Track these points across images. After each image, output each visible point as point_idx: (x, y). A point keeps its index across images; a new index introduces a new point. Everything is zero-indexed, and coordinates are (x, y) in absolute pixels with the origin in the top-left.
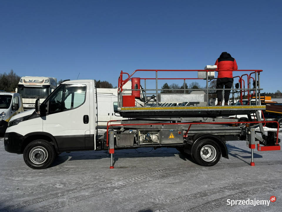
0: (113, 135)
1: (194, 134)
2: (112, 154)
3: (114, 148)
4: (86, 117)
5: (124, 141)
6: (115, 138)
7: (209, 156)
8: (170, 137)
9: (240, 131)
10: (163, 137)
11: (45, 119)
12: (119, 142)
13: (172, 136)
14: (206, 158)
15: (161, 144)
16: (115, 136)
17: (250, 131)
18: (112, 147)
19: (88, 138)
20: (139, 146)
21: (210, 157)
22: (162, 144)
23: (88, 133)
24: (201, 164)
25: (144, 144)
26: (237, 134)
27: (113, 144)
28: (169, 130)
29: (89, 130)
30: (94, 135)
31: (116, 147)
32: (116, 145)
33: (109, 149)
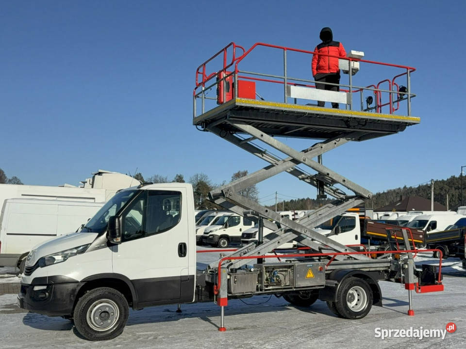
0: (224, 277)
1: (331, 271)
2: (223, 307)
3: (226, 297)
4: (183, 246)
5: (242, 284)
6: (229, 280)
7: (355, 304)
8: (308, 276)
9: (389, 265)
10: (298, 276)
11: (116, 251)
12: (234, 287)
13: (310, 275)
14: (351, 306)
15: (295, 288)
16: (228, 277)
17: (407, 264)
18: (224, 294)
19: (185, 281)
20: (263, 292)
21: (356, 304)
22: (297, 286)
23: (185, 273)
24: (349, 317)
25: (271, 288)
26: (385, 269)
27: (226, 290)
28: (307, 265)
29: (187, 267)
30: (194, 276)
31: (229, 295)
32: (229, 292)
33: (220, 298)
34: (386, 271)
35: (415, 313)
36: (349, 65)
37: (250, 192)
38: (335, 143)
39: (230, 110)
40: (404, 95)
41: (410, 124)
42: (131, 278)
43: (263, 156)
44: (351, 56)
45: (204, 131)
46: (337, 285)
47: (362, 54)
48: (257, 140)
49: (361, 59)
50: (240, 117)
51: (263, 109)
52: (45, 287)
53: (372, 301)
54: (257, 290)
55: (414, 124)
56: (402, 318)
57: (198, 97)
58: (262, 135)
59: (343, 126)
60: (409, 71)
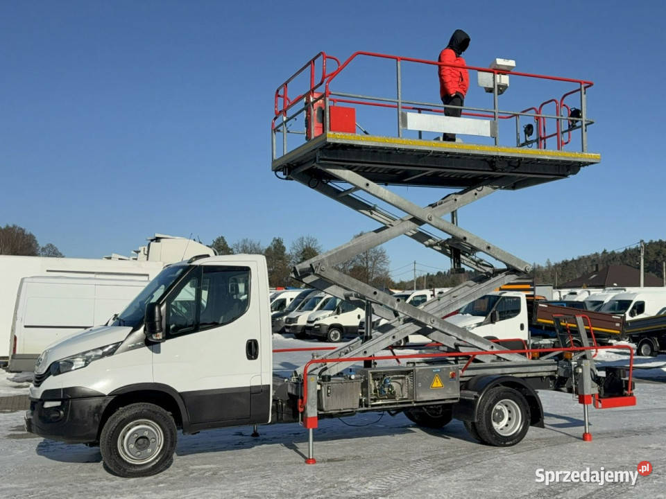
0: (313, 387)
1: (469, 378)
2: (311, 430)
3: (316, 415)
4: (253, 343)
5: (338, 397)
6: (319, 392)
7: (505, 424)
8: (435, 385)
9: (555, 368)
10: (420, 385)
11: (158, 351)
12: (328, 402)
13: (437, 383)
14: (499, 428)
15: (416, 402)
16: (319, 387)
17: (582, 367)
18: (312, 412)
19: (257, 394)
20: (370, 408)
21: (507, 425)
22: (418, 400)
23: (256, 382)
24: (496, 444)
25: (380, 402)
26: (550, 374)
27: (316, 406)
28: (434, 369)
29: (260, 374)
30: (269, 386)
31: (320, 413)
32: (320, 408)
33: (307, 417)
34: (552, 377)
35: (593, 437)
36: (494, 80)
37: (378, 261)
38: (476, 194)
39: (321, 149)
40: (577, 121)
41: (585, 164)
42: (180, 390)
43: (372, 213)
44: (497, 67)
45: (287, 179)
46: (476, 397)
47: (512, 63)
48: (361, 191)
49: (512, 71)
50: (336, 158)
51: (367, 147)
52: (58, 403)
53: (529, 421)
54: (361, 405)
55: (592, 163)
56: (573, 445)
57: (279, 131)
58: (367, 185)
59: (486, 169)
60: (583, 86)
